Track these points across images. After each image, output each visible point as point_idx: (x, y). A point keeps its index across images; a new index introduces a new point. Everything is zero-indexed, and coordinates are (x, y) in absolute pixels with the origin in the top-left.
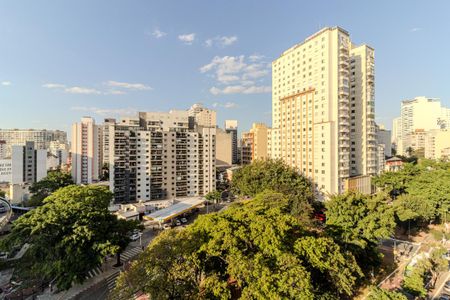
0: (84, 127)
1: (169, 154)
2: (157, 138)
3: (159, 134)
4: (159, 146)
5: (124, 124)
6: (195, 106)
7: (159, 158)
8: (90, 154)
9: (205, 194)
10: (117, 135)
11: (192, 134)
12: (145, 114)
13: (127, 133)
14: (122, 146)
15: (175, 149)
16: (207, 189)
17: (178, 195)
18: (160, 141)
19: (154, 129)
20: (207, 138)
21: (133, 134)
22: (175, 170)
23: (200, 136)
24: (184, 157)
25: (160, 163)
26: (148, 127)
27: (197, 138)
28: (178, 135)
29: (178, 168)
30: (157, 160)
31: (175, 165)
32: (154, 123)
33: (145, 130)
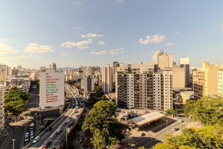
0: (106, 69)
1: (143, 85)
2: (137, 77)
3: (138, 75)
4: (138, 81)
5: (121, 71)
6: (158, 52)
7: (138, 87)
8: (108, 83)
9: (165, 109)
10: (118, 76)
11: (156, 75)
12: (130, 65)
13: (123, 75)
14: (121, 81)
15: (146, 83)
16: (167, 107)
17: (148, 107)
18: (138, 79)
19: (135, 73)
20: (166, 77)
21: (125, 76)
22: (146, 94)
23: (162, 76)
24: (152, 87)
25: (138, 90)
26: (132, 71)
27: (160, 77)
28: (148, 76)
29: (148, 93)
30: (137, 88)
31: (146, 91)
32: (135, 70)
33: (131, 73)
